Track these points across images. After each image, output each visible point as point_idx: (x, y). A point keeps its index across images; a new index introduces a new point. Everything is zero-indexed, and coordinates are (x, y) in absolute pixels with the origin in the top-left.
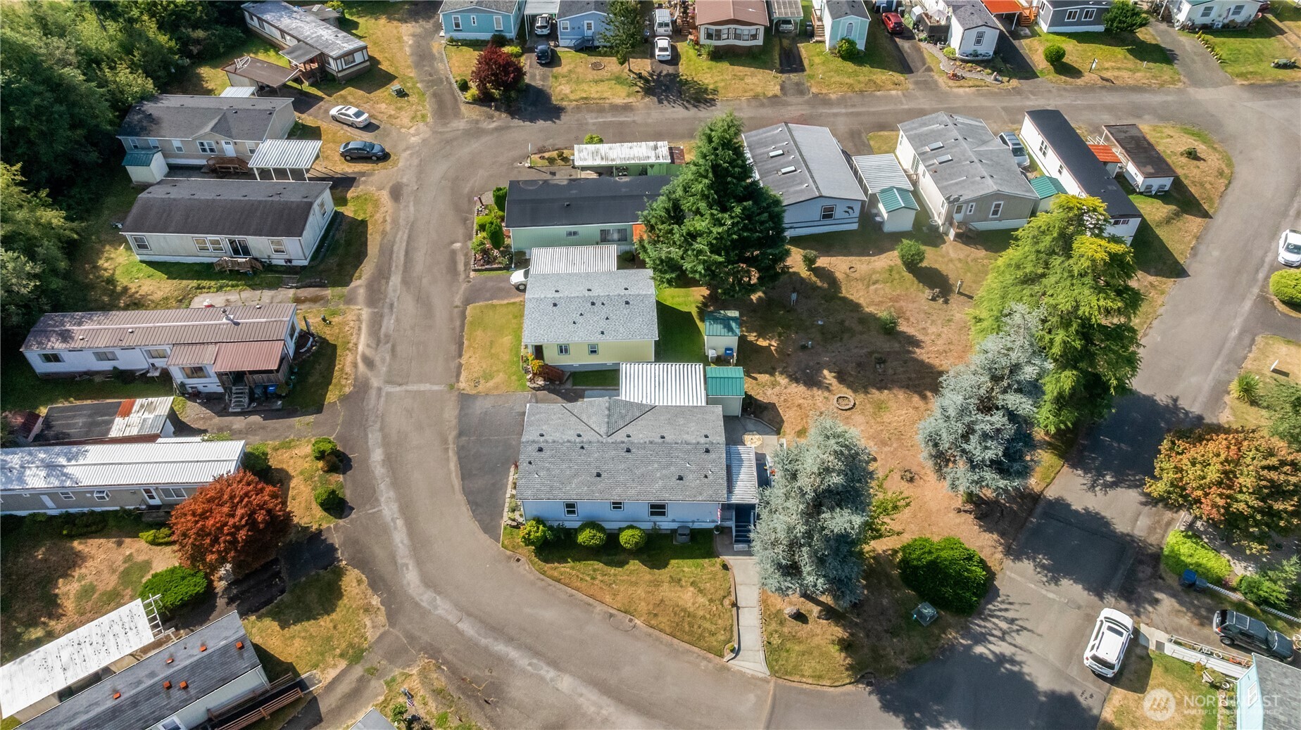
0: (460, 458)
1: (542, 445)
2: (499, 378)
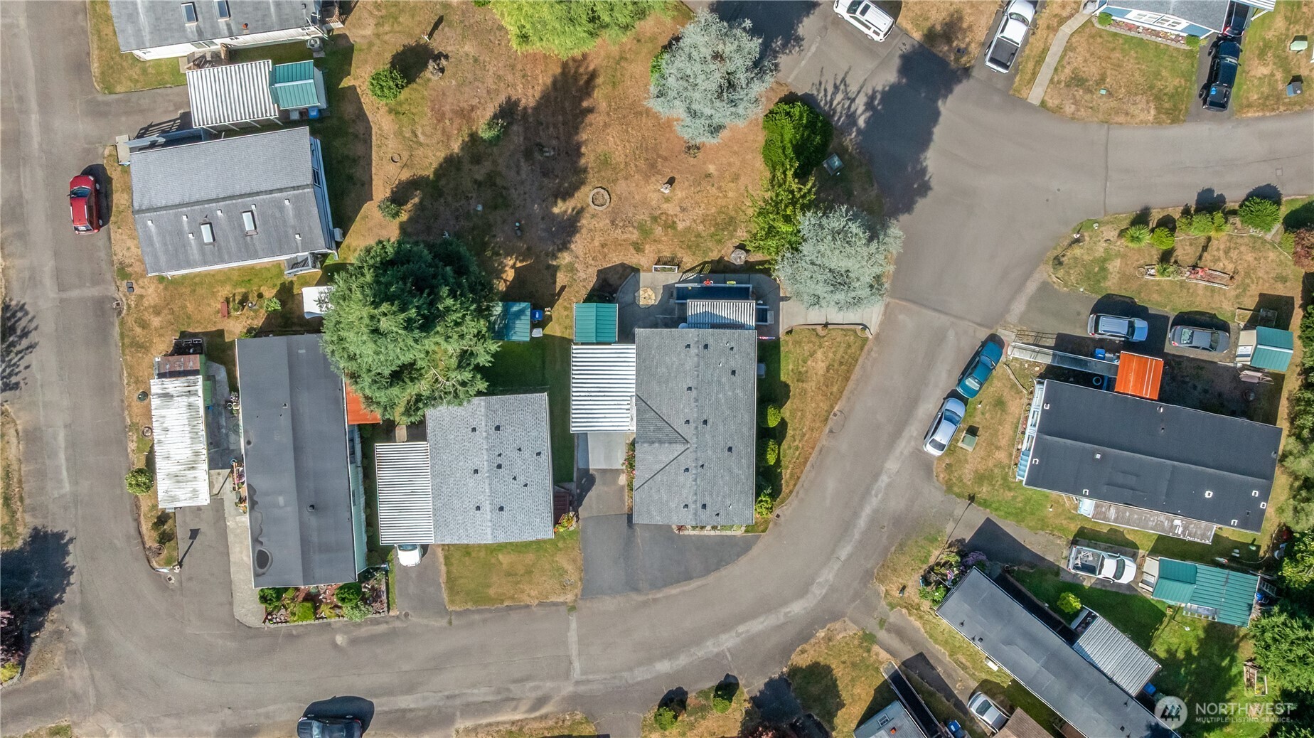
0: (665, 586)
1: (699, 505)
2: (562, 561)
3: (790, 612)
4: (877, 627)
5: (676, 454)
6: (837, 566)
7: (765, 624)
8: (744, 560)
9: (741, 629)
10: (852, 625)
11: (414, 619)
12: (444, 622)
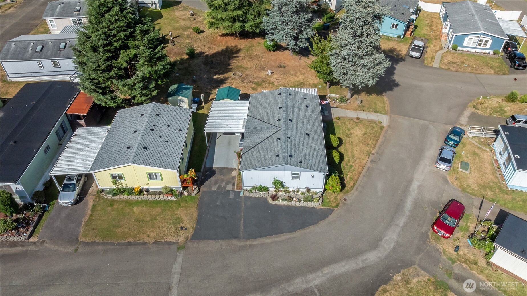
0: (261, 236)
1: (287, 155)
2: (180, 213)
3: (366, 260)
4: (446, 277)
5: (271, 133)
6: (397, 230)
7: (347, 267)
8: (322, 224)
9: (326, 270)
10: (423, 272)
11: (48, 245)
12: (71, 249)
